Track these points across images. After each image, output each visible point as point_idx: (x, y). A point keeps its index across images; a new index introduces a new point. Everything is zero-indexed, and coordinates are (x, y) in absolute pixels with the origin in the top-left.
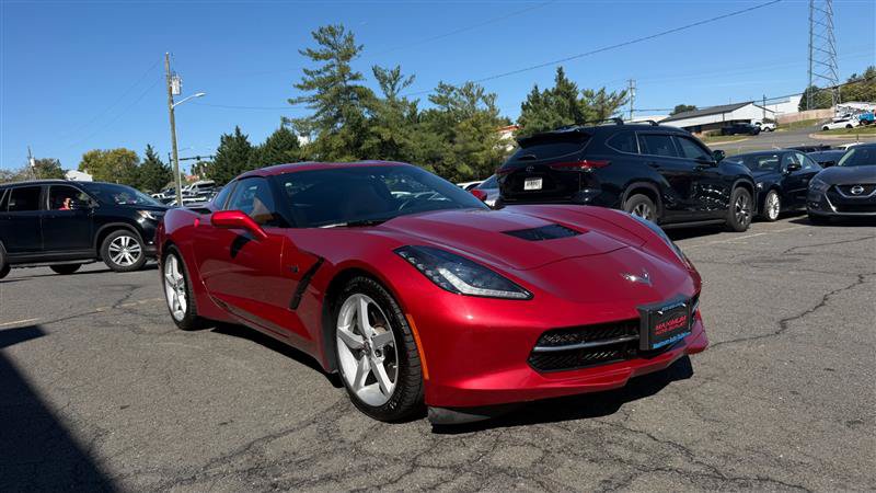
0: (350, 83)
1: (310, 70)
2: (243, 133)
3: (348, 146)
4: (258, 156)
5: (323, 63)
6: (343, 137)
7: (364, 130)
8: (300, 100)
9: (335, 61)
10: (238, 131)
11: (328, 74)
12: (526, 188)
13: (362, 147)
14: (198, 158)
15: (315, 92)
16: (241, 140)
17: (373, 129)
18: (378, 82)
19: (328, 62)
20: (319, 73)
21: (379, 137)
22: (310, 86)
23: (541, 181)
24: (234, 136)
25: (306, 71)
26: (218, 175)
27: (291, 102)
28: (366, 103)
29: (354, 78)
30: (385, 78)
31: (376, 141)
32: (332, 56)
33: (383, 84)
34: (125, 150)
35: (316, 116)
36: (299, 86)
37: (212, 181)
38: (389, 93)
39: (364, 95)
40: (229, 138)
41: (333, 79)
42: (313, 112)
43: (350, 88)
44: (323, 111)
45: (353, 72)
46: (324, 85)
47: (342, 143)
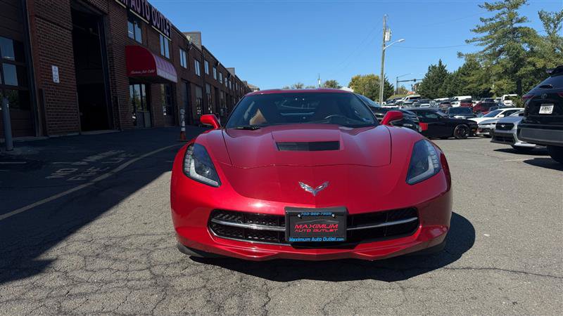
0: (516, 25)
1: (485, 18)
2: (443, 64)
3: (506, 72)
4: (451, 79)
5: (496, 12)
6: (503, 66)
7: (522, 60)
8: (474, 40)
9: (506, 10)
10: (440, 63)
11: (498, 20)
12: (541, 112)
13: (518, 74)
14: (415, 80)
15: (486, 34)
16: (442, 68)
17: (530, 59)
18: (541, 23)
19: (500, 11)
20: (491, 20)
21: (534, 65)
22: (482, 30)
23: (553, 107)
24: (437, 66)
25: (482, 20)
26: (423, 91)
27: (467, 41)
28: (526, 39)
29: (520, 21)
30: (549, 20)
31: (530, 68)
32: (504, 6)
33: (547, 25)
34: (373, 75)
35: (485, 51)
36: (475, 31)
37: (419, 96)
38: (551, 31)
39: (528, 34)
40: (434, 67)
41: (502, 23)
42: (482, 48)
43: (516, 29)
44: (490, 47)
45: (520, 17)
46: (494, 29)
47: (501, 70)
